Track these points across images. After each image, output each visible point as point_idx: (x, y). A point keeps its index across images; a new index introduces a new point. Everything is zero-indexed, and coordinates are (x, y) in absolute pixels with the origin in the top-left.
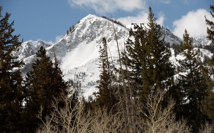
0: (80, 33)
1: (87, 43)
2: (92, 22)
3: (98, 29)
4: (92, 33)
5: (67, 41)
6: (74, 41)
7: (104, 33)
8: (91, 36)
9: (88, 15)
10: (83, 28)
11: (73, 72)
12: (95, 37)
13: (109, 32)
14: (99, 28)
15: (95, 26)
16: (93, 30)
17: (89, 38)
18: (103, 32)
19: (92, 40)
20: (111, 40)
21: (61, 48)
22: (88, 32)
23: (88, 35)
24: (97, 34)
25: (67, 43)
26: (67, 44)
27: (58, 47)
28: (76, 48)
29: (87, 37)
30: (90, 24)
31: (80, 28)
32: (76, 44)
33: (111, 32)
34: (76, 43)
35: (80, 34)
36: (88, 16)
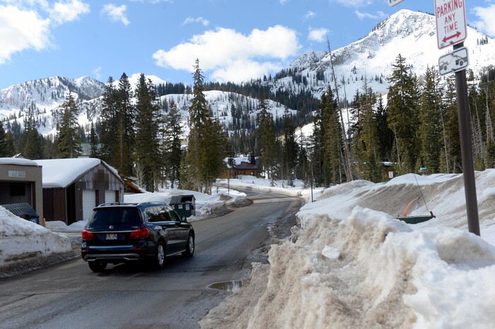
0: (393, 27)
1: (403, 38)
2: (407, 16)
3: (415, 23)
4: (408, 27)
5: (380, 35)
6: (387, 35)
8: (408, 30)
10: (396, 22)
12: (412, 31)
13: (430, 25)
15: (411, 20)
16: (409, 24)
17: (405, 32)
18: (423, 26)
19: (409, 34)
20: (434, 33)
21: (373, 42)
22: (404, 27)
23: (403, 30)
24: (414, 29)
26: (379, 38)
27: (370, 41)
28: (389, 43)
29: (402, 32)
30: (405, 19)
31: (392, 22)
33: (432, 26)
34: (389, 38)
35: (393, 29)
36: (401, 11)
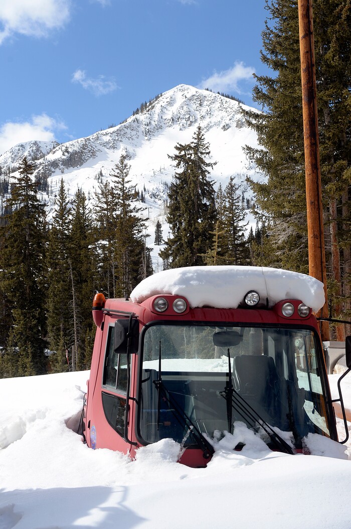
0: (166, 112)
1: (181, 130)
2: (188, 96)
3: (200, 108)
4: (189, 113)
5: (144, 123)
6: (156, 123)
7: (213, 115)
8: (189, 118)
9: (180, 85)
10: (171, 103)
11: (168, 172)
12: (196, 121)
13: (223, 113)
14: (202, 107)
15: (195, 103)
16: (190, 108)
17: (184, 121)
18: (212, 113)
19: (190, 125)
20: (230, 127)
21: (133, 133)
22: (183, 112)
23: (181, 116)
24: (199, 117)
25: (144, 126)
26: (143, 128)
27: (129, 131)
28: (159, 136)
29: (180, 120)
30: (184, 99)
31: (165, 103)
32: (160, 130)
33: (227, 114)
34: (160, 128)
35: (166, 114)
36: (179, 87)
